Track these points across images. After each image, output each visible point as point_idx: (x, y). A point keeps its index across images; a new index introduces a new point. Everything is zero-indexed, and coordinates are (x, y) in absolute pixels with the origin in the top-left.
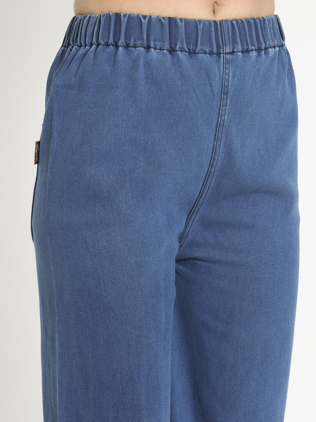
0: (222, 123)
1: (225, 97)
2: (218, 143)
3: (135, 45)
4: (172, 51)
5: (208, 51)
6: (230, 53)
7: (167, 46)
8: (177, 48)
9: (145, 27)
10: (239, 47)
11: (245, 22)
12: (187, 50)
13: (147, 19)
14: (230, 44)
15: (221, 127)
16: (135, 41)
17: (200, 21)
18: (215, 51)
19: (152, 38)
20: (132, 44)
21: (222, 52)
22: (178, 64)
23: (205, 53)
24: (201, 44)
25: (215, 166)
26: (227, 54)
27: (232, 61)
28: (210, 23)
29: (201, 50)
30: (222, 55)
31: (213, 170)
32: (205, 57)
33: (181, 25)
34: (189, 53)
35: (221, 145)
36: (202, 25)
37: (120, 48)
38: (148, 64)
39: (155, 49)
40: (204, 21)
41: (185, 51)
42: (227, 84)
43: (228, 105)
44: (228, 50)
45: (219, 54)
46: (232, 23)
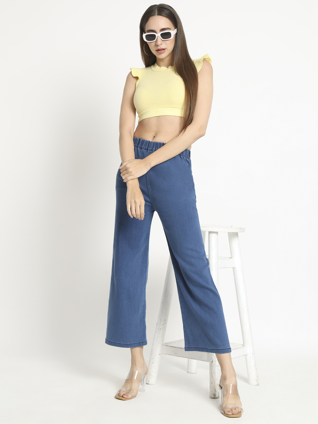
6: (151, 150)
8: (138, 146)
10: (154, 149)
18: (146, 148)
24: (144, 146)
29: (143, 148)
32: (144, 150)
34: (140, 148)
36: (146, 141)
45: (148, 150)
46: (154, 143)
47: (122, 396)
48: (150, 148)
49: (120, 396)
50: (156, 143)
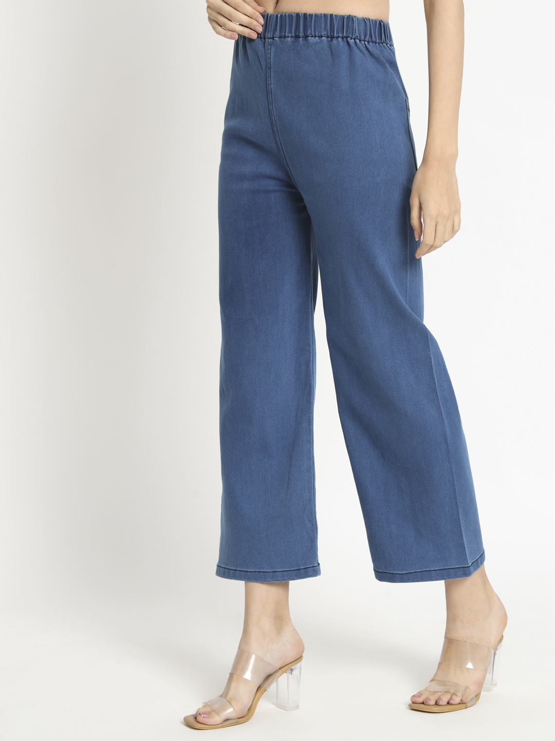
0: (270, 91)
1: (269, 71)
10: (278, 33)
15: (270, 94)
21: (266, 37)
26: (270, 39)
27: (273, 44)
30: (266, 39)
42: (269, 61)
43: (272, 77)
44: (269, 36)
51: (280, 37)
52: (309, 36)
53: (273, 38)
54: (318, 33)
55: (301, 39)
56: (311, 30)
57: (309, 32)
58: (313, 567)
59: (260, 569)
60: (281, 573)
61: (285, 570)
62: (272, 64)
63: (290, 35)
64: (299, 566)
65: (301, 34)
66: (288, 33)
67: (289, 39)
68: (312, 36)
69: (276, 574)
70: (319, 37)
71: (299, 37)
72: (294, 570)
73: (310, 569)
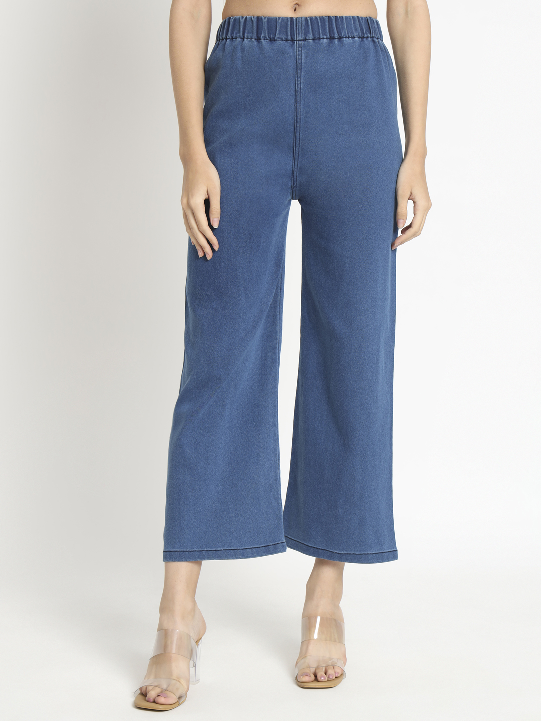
0: (298, 89)
1: (299, 71)
2: (298, 105)
3: (236, 37)
4: (258, 39)
5: (283, 38)
6: (302, 40)
7: (255, 36)
8: (262, 37)
9: (242, 24)
10: (310, 36)
11: (318, 18)
12: (268, 38)
13: (244, 19)
14: (302, 33)
15: (298, 93)
16: (236, 34)
17: (279, 18)
18: (289, 38)
19: (246, 31)
20: (234, 37)
21: (295, 39)
22: (261, 48)
23: (282, 40)
24: (279, 34)
25: (299, 122)
26: (300, 40)
27: (304, 46)
28: (287, 18)
29: (278, 38)
30: (295, 41)
31: (298, 125)
32: (282, 43)
33: (265, 21)
34: (271, 40)
35: (301, 107)
36: (280, 20)
37: (228, 40)
38: (243, 49)
39: (248, 39)
40: (282, 18)
41: (267, 39)
42: (300, 62)
43: (302, 77)
44: (300, 38)
45: (293, 40)
46: (306, 19)
47: (154, 702)
48: (297, 34)
49: (148, 702)
50: (311, 18)
51: (313, 39)
52: (343, 37)
53: (305, 39)
54: (351, 34)
55: (336, 40)
56: (345, 32)
57: (342, 34)
58: (282, 543)
59: (230, 547)
60: (250, 550)
61: (254, 547)
62: (303, 64)
63: (325, 37)
64: (267, 543)
65: (336, 36)
66: (322, 35)
67: (325, 40)
68: (346, 37)
69: (245, 551)
70: (352, 37)
71: (334, 38)
72: (263, 547)
73: (280, 544)
